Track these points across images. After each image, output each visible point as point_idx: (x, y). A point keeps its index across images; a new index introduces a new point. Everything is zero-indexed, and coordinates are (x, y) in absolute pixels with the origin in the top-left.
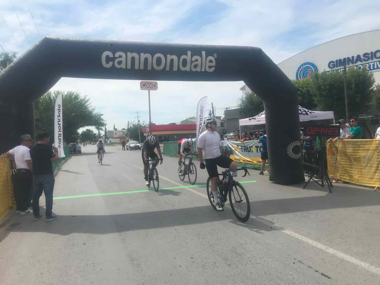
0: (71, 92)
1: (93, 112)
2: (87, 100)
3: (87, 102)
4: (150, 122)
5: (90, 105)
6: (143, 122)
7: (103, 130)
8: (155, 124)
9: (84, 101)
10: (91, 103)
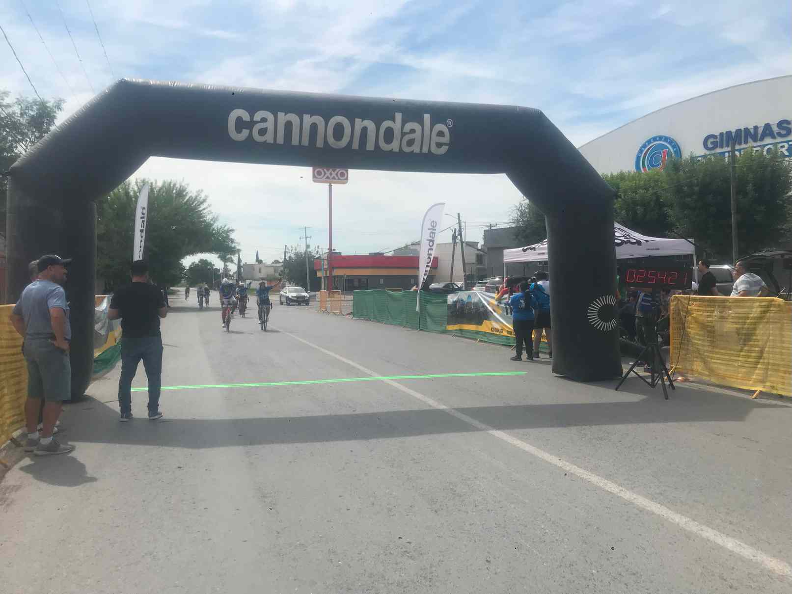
0: (171, 182)
1: (213, 225)
2: (201, 200)
3: (202, 203)
4: (330, 249)
5: (209, 209)
6: (317, 250)
7: (234, 262)
8: (340, 253)
9: (196, 202)
10: (209, 206)
